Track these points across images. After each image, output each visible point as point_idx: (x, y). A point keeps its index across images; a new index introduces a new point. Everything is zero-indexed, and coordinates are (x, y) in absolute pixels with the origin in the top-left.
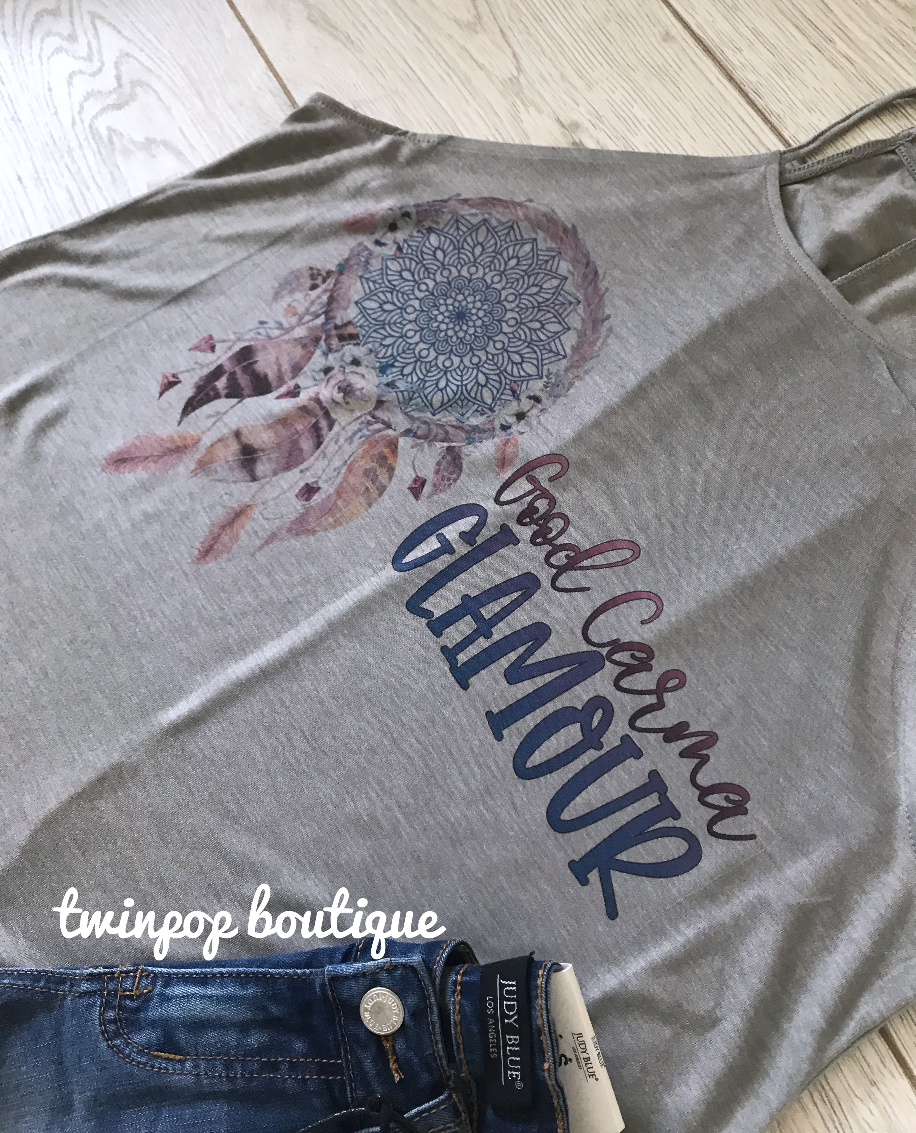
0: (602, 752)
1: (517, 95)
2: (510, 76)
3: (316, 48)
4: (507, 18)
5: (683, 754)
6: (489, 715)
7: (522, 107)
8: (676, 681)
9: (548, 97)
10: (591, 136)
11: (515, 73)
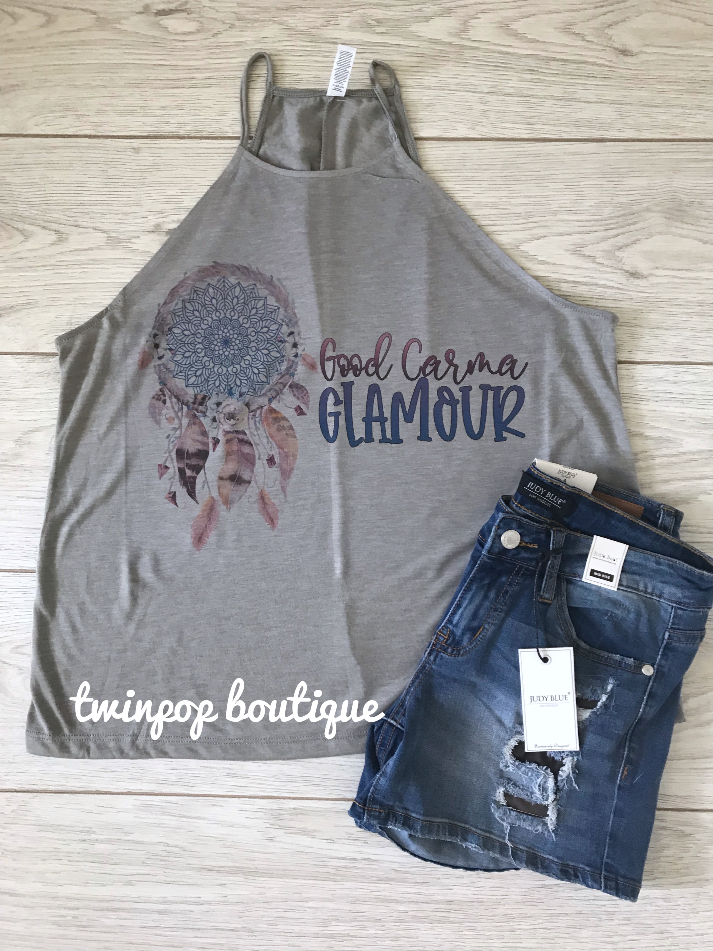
0: (461, 402)
1: (120, 242)
2: (106, 239)
3: (18, 324)
4: (69, 219)
5: (480, 370)
6: (419, 438)
7: (130, 245)
8: (451, 354)
9: (133, 229)
10: (169, 223)
11: (106, 235)
